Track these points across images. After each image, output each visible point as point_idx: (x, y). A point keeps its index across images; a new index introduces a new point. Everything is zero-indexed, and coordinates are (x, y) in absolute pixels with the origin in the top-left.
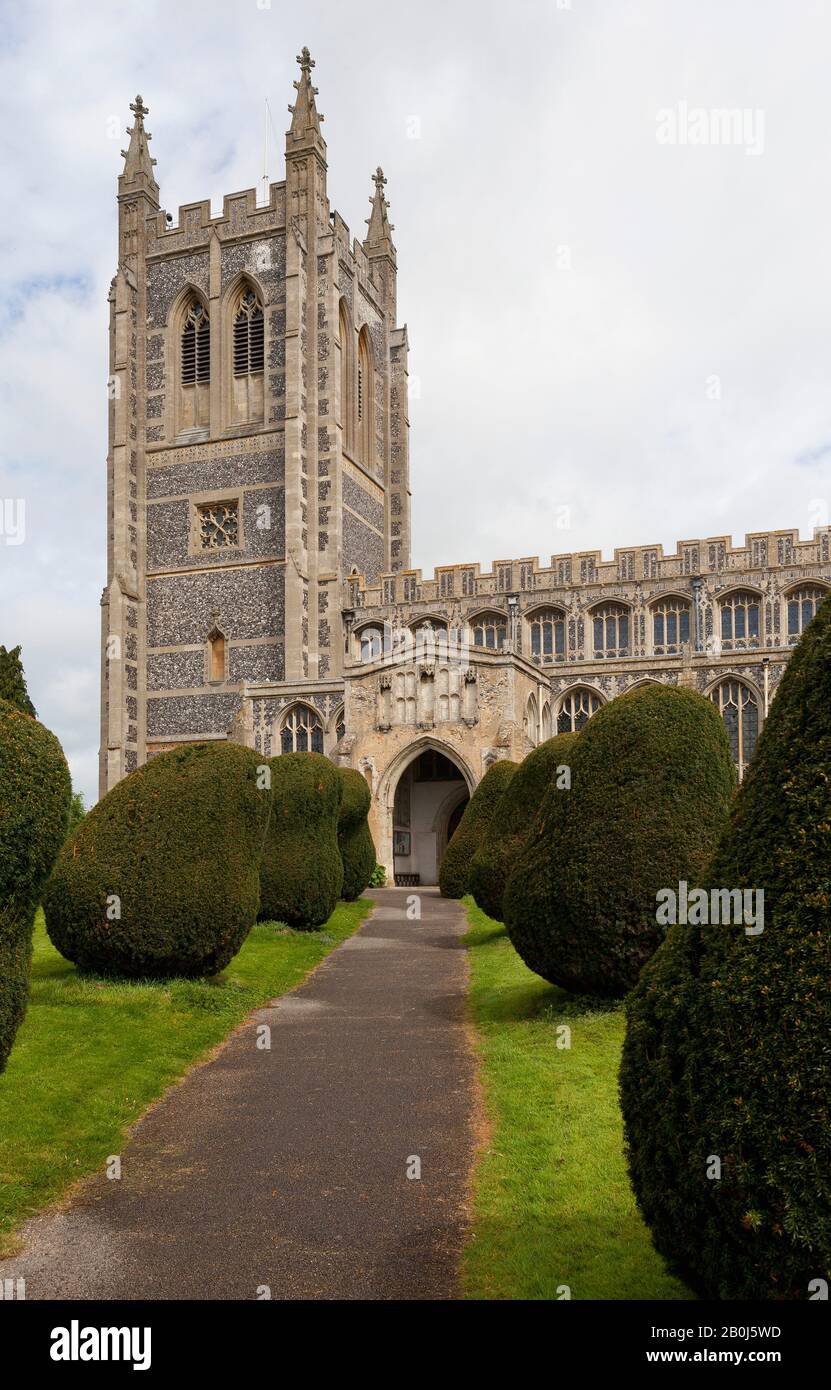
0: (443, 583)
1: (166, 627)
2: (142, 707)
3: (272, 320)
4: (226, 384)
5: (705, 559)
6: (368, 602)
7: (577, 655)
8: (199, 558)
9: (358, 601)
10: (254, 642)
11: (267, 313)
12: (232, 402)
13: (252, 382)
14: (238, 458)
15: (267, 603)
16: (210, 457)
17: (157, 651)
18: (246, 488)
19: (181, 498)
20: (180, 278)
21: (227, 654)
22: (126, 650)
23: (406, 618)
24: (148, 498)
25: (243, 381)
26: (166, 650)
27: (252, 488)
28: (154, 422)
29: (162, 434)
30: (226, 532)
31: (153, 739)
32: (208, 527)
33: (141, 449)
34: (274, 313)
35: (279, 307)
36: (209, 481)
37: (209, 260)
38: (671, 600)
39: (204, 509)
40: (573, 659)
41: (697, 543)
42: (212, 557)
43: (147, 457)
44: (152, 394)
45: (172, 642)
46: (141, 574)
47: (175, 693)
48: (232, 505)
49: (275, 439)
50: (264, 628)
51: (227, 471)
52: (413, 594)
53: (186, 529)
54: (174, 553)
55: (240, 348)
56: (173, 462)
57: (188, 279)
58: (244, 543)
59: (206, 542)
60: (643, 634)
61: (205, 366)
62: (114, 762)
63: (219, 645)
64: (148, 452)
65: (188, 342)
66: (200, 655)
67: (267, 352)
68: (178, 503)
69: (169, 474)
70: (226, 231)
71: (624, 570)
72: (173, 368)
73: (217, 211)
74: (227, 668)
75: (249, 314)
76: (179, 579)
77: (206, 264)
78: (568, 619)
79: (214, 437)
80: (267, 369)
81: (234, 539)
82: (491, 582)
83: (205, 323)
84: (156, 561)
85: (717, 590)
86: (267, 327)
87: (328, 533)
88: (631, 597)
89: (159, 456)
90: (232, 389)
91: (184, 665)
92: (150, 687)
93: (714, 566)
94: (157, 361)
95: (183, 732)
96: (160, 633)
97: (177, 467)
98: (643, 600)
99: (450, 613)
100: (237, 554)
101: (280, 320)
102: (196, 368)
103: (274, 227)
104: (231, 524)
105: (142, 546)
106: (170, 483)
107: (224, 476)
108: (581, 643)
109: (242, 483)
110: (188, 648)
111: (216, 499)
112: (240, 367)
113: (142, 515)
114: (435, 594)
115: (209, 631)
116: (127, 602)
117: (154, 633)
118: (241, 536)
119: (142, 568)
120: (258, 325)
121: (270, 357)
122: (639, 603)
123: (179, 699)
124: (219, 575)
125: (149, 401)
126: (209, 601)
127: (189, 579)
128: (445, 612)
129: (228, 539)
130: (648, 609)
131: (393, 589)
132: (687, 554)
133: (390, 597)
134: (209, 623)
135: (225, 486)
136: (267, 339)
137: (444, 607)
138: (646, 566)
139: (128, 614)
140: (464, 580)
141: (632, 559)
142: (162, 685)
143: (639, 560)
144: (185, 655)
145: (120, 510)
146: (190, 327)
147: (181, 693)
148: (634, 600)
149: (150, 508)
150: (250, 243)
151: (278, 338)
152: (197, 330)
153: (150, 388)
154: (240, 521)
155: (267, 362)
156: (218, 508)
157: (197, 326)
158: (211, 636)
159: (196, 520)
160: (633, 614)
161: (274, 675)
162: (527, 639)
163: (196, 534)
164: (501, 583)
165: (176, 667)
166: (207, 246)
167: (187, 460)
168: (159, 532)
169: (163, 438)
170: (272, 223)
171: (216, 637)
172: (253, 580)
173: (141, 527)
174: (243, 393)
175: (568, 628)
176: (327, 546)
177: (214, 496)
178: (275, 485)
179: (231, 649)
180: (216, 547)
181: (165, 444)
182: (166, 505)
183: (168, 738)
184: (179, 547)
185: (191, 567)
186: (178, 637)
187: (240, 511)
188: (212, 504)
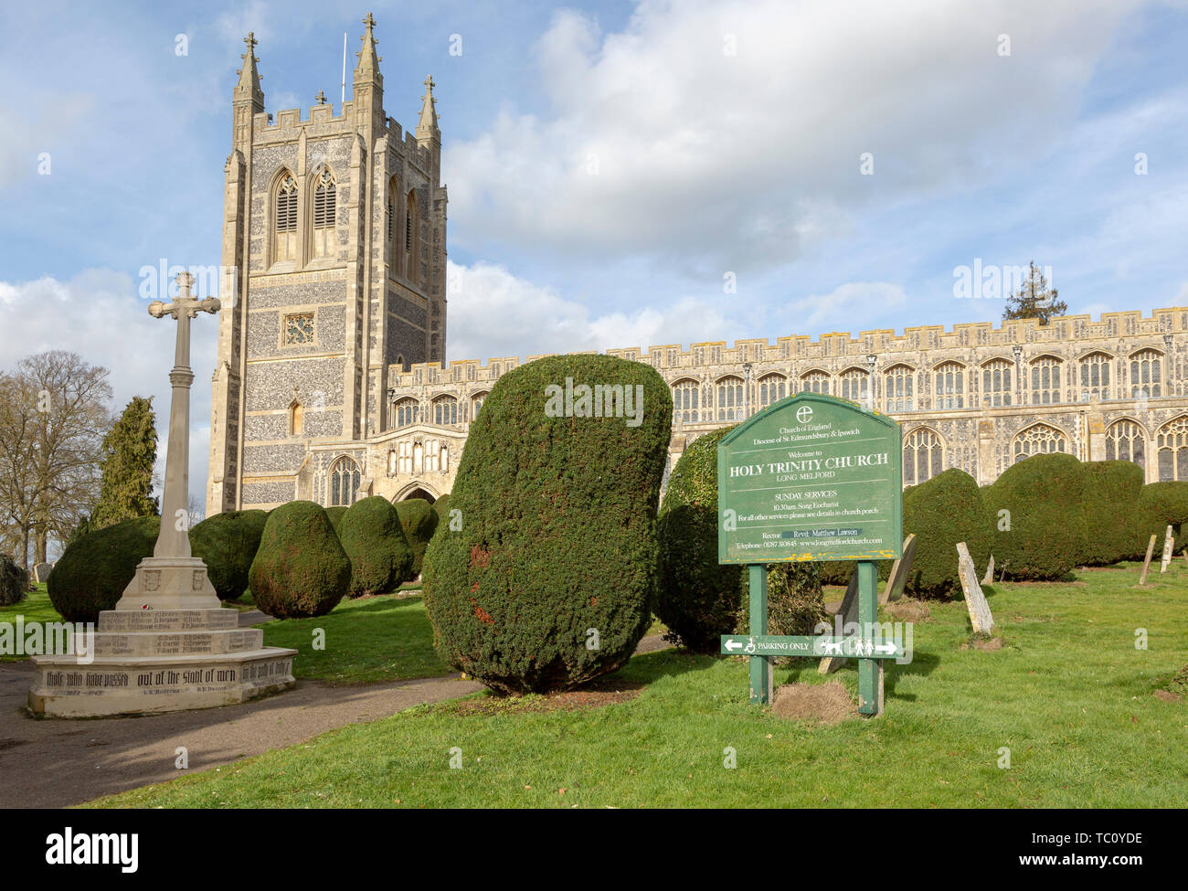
0: (455, 370)
1: (260, 397)
2: (241, 452)
3: (341, 193)
4: (308, 233)
6: (404, 383)
8: (284, 351)
9: (396, 383)
10: (323, 409)
11: (338, 188)
12: (312, 246)
13: (327, 233)
14: (315, 285)
15: (333, 383)
16: (295, 283)
17: (253, 414)
18: (320, 305)
19: (273, 309)
20: (277, 160)
21: (303, 418)
22: (230, 414)
23: (430, 394)
24: (249, 308)
25: (321, 230)
26: (260, 413)
27: (324, 305)
28: (257, 257)
29: (261, 265)
30: (304, 334)
31: (248, 475)
32: (293, 329)
33: (245, 275)
34: (343, 188)
35: (348, 185)
36: (294, 299)
37: (298, 149)
39: (289, 317)
42: (295, 351)
43: (249, 280)
44: (255, 238)
45: (264, 408)
46: (243, 361)
47: (265, 443)
48: (311, 316)
49: (341, 273)
50: (330, 401)
51: (309, 292)
52: (434, 379)
53: (276, 331)
54: (268, 346)
55: (319, 209)
56: (269, 285)
57: (283, 162)
58: (316, 342)
59: (291, 340)
61: (293, 220)
62: (217, 491)
63: (298, 411)
65: (282, 202)
66: (283, 417)
67: (338, 214)
68: (272, 312)
69: (265, 292)
70: (311, 131)
72: (271, 221)
74: (303, 427)
75: (326, 186)
76: (272, 364)
77: (295, 152)
79: (299, 269)
80: (336, 225)
81: (310, 339)
82: (487, 372)
83: (294, 190)
84: (254, 352)
86: (338, 198)
87: (377, 337)
89: (260, 279)
90: (313, 236)
91: (272, 424)
92: (247, 439)
94: (258, 215)
95: (270, 470)
96: (256, 402)
97: (271, 288)
99: (459, 392)
100: (313, 349)
101: (346, 193)
102: (288, 220)
103: (345, 131)
104: (309, 329)
105: (245, 340)
106: (266, 299)
107: (305, 296)
109: (318, 301)
110: (275, 412)
111: (299, 312)
112: (319, 222)
113: (245, 320)
114: (449, 379)
115: (292, 401)
116: (232, 381)
117: (251, 401)
118: (315, 337)
119: (244, 357)
120: (332, 195)
121: (340, 218)
123: (268, 448)
124: (299, 362)
125: (253, 242)
126: (292, 381)
127: (278, 365)
128: (456, 392)
129: (306, 338)
131: (421, 374)
133: (419, 380)
134: (291, 396)
135: (306, 302)
136: (338, 206)
137: (455, 388)
139: (231, 389)
140: (469, 370)
142: (255, 438)
144: (272, 417)
145: (228, 317)
146: (284, 194)
147: (269, 443)
149: (251, 316)
150: (327, 140)
151: (346, 206)
152: (288, 195)
153: (253, 233)
154: (315, 326)
155: (337, 221)
156: (299, 317)
157: (288, 191)
159: (284, 324)
161: (336, 432)
163: (283, 334)
164: (494, 373)
165: (266, 425)
166: (298, 142)
167: (278, 284)
168: (257, 332)
169: (261, 268)
170: (343, 128)
171: (297, 406)
172: (324, 367)
173: (244, 330)
174: (320, 240)
177: (298, 309)
178: (341, 303)
179: (307, 414)
180: (297, 345)
181: (263, 271)
182: (263, 314)
183: (259, 474)
184: (272, 343)
185: (279, 357)
186: (268, 405)
187: (315, 320)
188: (295, 315)
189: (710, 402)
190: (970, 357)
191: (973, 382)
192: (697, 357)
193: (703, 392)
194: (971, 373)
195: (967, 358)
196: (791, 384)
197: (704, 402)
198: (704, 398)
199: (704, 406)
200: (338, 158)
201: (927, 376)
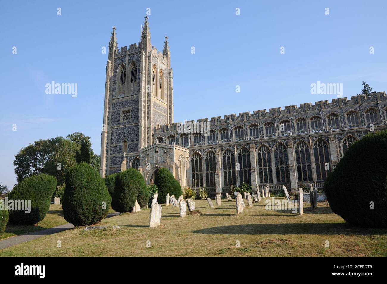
1: (115, 140)
2: (109, 158)
3: (138, 70)
4: (129, 84)
5: (230, 119)
7: (203, 143)
8: (122, 123)
9: (156, 132)
10: (133, 143)
11: (137, 68)
12: (130, 88)
13: (135, 83)
14: (131, 100)
15: (136, 133)
16: (125, 100)
17: (113, 145)
18: (132, 107)
19: (119, 110)
20: (120, 62)
21: (127, 146)
23: (166, 135)
24: (112, 110)
25: (133, 83)
26: (114, 145)
27: (133, 107)
28: (114, 93)
29: (115, 96)
30: (128, 117)
31: (111, 166)
32: (124, 116)
33: (111, 99)
34: (139, 68)
36: (124, 106)
37: (126, 58)
38: (224, 129)
39: (124, 112)
40: (203, 144)
41: (229, 115)
42: (125, 123)
43: (112, 101)
44: (114, 87)
45: (116, 143)
46: (110, 128)
47: (116, 155)
48: (129, 111)
49: (137, 96)
50: (135, 139)
51: (129, 103)
52: (167, 130)
53: (120, 117)
54: (117, 122)
55: (132, 76)
57: (122, 62)
58: (131, 120)
59: (124, 120)
60: (218, 138)
61: (125, 81)
63: (125, 143)
64: (112, 100)
65: (122, 75)
66: (121, 146)
67: (137, 77)
68: (118, 111)
69: (116, 104)
70: (130, 52)
71: (213, 123)
72: (118, 82)
73: (128, 48)
74: (127, 149)
75: (134, 69)
76: (118, 128)
78: (201, 135)
79: (126, 96)
80: (137, 80)
81: (129, 119)
83: (125, 71)
84: (113, 124)
85: (233, 127)
86: (137, 71)
87: (149, 116)
88: (215, 129)
89: (114, 100)
90: (130, 85)
91: (118, 149)
92: (111, 154)
93: (232, 121)
94: (115, 80)
95: (117, 165)
96: (113, 141)
97: (118, 103)
98: (218, 130)
100: (130, 122)
101: (140, 70)
102: (123, 81)
103: (139, 51)
104: (129, 115)
105: (111, 121)
106: (117, 106)
107: (128, 104)
108: (204, 140)
109: (131, 106)
110: (119, 144)
112: (132, 80)
113: (111, 114)
114: (172, 130)
117: (112, 141)
118: (131, 118)
119: (110, 126)
120: (136, 71)
121: (138, 78)
122: (216, 130)
123: (117, 157)
124: (126, 127)
125: (113, 89)
126: (124, 133)
127: (120, 128)
128: (175, 134)
129: (128, 119)
130: (219, 131)
131: (163, 129)
132: (226, 118)
133: (163, 131)
134: (124, 138)
135: (128, 107)
138: (218, 121)
141: (214, 120)
142: (113, 153)
143: (216, 120)
144: (119, 146)
146: (122, 72)
148: (215, 130)
149: (112, 112)
150: (134, 54)
151: (139, 74)
152: (124, 73)
153: (113, 86)
154: (131, 114)
155: (137, 79)
156: (126, 112)
158: (124, 141)
159: (122, 114)
160: (215, 133)
161: (137, 150)
162: (193, 140)
163: (122, 118)
165: (116, 149)
166: (126, 55)
167: (120, 101)
168: (114, 118)
169: (115, 97)
171: (125, 141)
172: (133, 128)
173: (110, 117)
174: (132, 86)
175: (201, 137)
176: (149, 120)
177: (126, 109)
178: (138, 106)
179: (128, 144)
180: (126, 121)
181: (116, 98)
182: (116, 111)
183: (114, 166)
184: (118, 121)
185: (120, 125)
186: (117, 142)
187: (131, 112)
188: (125, 111)
189: (263, 133)
190: (360, 108)
191: (362, 118)
192: (256, 116)
193: (260, 129)
194: (361, 115)
195: (358, 109)
196: (292, 124)
197: (260, 133)
198: (260, 131)
199: (260, 134)
200: (137, 59)
201: (343, 117)
